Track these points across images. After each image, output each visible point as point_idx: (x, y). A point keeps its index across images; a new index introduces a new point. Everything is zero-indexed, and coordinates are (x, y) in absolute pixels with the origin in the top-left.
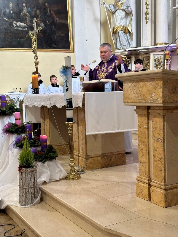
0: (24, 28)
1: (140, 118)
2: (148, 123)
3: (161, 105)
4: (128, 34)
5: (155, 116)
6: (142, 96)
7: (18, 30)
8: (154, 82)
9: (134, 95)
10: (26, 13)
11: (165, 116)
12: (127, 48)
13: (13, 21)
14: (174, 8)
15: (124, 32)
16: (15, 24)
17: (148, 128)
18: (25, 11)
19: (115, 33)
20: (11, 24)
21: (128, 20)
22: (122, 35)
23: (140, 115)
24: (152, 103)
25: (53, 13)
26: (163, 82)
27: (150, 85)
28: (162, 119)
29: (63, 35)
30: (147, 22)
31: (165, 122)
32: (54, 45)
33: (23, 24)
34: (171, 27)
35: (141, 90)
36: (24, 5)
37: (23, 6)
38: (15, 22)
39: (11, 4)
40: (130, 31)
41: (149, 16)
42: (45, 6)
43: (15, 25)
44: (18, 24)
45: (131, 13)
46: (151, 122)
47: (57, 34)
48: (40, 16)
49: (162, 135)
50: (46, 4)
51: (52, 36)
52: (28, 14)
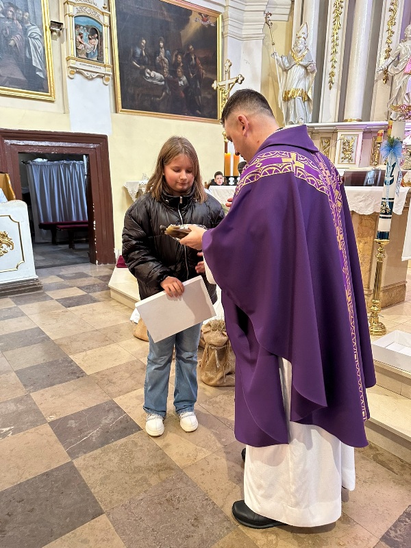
0: (159, 81)
4: (306, 103)
7: (152, 83)
10: (163, 58)
13: (145, 69)
14: (379, 69)
15: (303, 99)
16: (148, 73)
18: (162, 54)
19: (287, 100)
20: (143, 72)
21: (307, 82)
22: (299, 102)
25: (198, 61)
29: (209, 97)
30: (330, 88)
32: (198, 111)
33: (158, 75)
36: (162, 44)
37: (160, 46)
38: (148, 71)
39: (144, 41)
40: (310, 97)
41: (335, 79)
42: (188, 49)
43: (148, 75)
44: (153, 73)
45: (314, 71)
47: (202, 95)
48: (182, 65)
50: (191, 47)
51: (196, 97)
52: (166, 60)
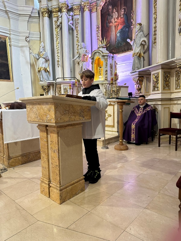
1: (41, 133)
2: (47, 137)
3: (54, 124)
4: (47, 73)
5: (51, 132)
6: (40, 116)
8: (48, 106)
9: (34, 115)
11: (59, 132)
12: (47, 81)
14: (73, 59)
15: (45, 71)
17: (47, 141)
19: (39, 71)
21: (47, 65)
22: (43, 72)
23: (41, 131)
24: (48, 122)
26: (55, 106)
27: (45, 107)
28: (57, 135)
29: (5, 70)
30: (58, 67)
31: (59, 137)
34: (72, 70)
35: (39, 111)
40: (49, 70)
41: (60, 63)
45: (49, 60)
46: (49, 136)
49: (57, 148)
